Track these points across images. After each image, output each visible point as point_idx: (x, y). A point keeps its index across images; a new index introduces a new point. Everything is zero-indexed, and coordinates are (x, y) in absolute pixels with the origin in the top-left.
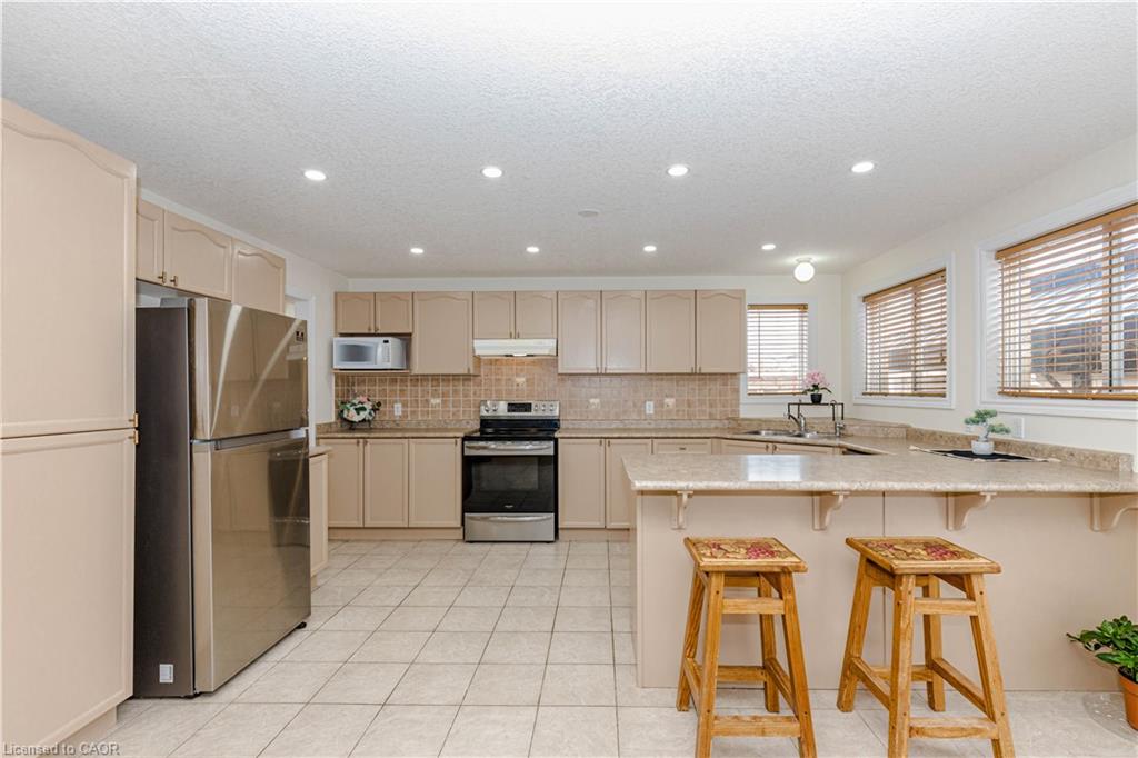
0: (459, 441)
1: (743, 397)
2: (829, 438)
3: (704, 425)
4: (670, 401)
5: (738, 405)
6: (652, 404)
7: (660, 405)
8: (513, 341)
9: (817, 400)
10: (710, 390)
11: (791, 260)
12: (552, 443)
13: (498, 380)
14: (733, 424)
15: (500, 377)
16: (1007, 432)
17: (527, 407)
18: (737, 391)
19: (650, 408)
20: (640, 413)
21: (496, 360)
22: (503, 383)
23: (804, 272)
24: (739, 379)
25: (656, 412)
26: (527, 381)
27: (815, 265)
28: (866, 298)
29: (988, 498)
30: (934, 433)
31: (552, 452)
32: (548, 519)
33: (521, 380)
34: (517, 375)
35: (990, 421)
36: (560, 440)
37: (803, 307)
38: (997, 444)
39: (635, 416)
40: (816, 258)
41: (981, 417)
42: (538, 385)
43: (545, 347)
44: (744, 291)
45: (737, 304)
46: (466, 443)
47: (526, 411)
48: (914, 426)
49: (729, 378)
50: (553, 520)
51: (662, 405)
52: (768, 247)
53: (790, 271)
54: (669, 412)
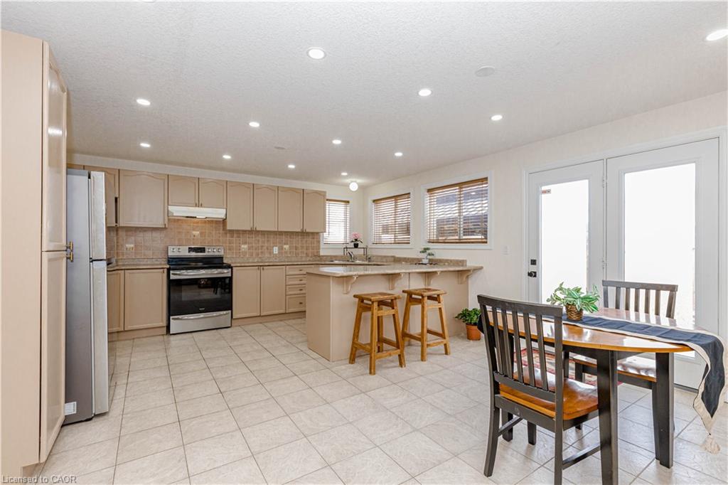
0: (166, 270)
1: (322, 246)
2: (363, 260)
3: (304, 259)
4: (286, 247)
5: (319, 249)
6: (277, 248)
7: (281, 249)
8: (197, 208)
9: (356, 246)
10: (306, 241)
11: (348, 181)
12: (230, 270)
13: (179, 232)
14: (318, 258)
15: (181, 230)
16: (433, 255)
17: (202, 250)
18: (319, 242)
19: (276, 250)
20: (270, 253)
21: (178, 220)
22: (183, 235)
23: (354, 187)
24: (320, 236)
25: (279, 253)
26: (201, 233)
27: (358, 184)
28: (374, 201)
29: (438, 273)
30: (405, 258)
31: (230, 275)
32: (226, 314)
33: (197, 233)
34: (194, 230)
35: (428, 252)
36: (234, 268)
37: (348, 202)
38: (430, 260)
39: (267, 255)
40: (359, 181)
41: (425, 250)
42: (209, 236)
43: (219, 213)
44: (325, 192)
45: (322, 197)
46: (171, 272)
47: (201, 252)
48: (397, 256)
49: (315, 235)
50: (230, 315)
51: (282, 249)
52: (344, 174)
53: (347, 185)
54: (286, 252)
